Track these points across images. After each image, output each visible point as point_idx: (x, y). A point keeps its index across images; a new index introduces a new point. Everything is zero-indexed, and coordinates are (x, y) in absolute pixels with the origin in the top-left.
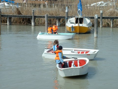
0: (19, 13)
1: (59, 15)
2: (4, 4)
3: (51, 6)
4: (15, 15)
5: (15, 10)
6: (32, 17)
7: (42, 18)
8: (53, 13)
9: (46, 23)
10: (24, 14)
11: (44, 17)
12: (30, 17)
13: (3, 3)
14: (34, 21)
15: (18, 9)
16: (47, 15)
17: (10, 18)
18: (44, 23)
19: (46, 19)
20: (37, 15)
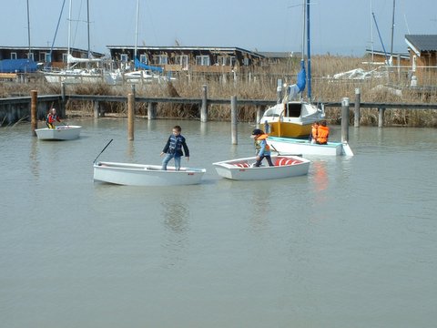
0: (174, 93)
1: (263, 97)
2: (142, 74)
3: (244, 78)
4: (164, 97)
5: (165, 86)
6: (201, 101)
7: (224, 105)
8: (250, 94)
9: (233, 114)
10: (184, 95)
11: (229, 102)
12: (196, 103)
13: (139, 72)
14: (207, 111)
15: (170, 84)
16: (236, 98)
17: (154, 105)
18: (229, 114)
19: (232, 106)
20: (212, 97)
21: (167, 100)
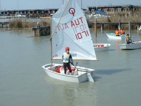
0: (109, 21)
1: (140, 21)
2: (99, 15)
3: (133, 15)
4: (106, 22)
5: (106, 19)
6: (118, 23)
7: (126, 24)
8: (135, 20)
9: (129, 27)
10: (113, 21)
11: (128, 23)
12: (117, 24)
13: (98, 15)
14: (120, 27)
15: (108, 18)
16: (130, 22)
17: (103, 25)
18: (128, 27)
19: (129, 25)
20: (122, 22)
21: (107, 23)
